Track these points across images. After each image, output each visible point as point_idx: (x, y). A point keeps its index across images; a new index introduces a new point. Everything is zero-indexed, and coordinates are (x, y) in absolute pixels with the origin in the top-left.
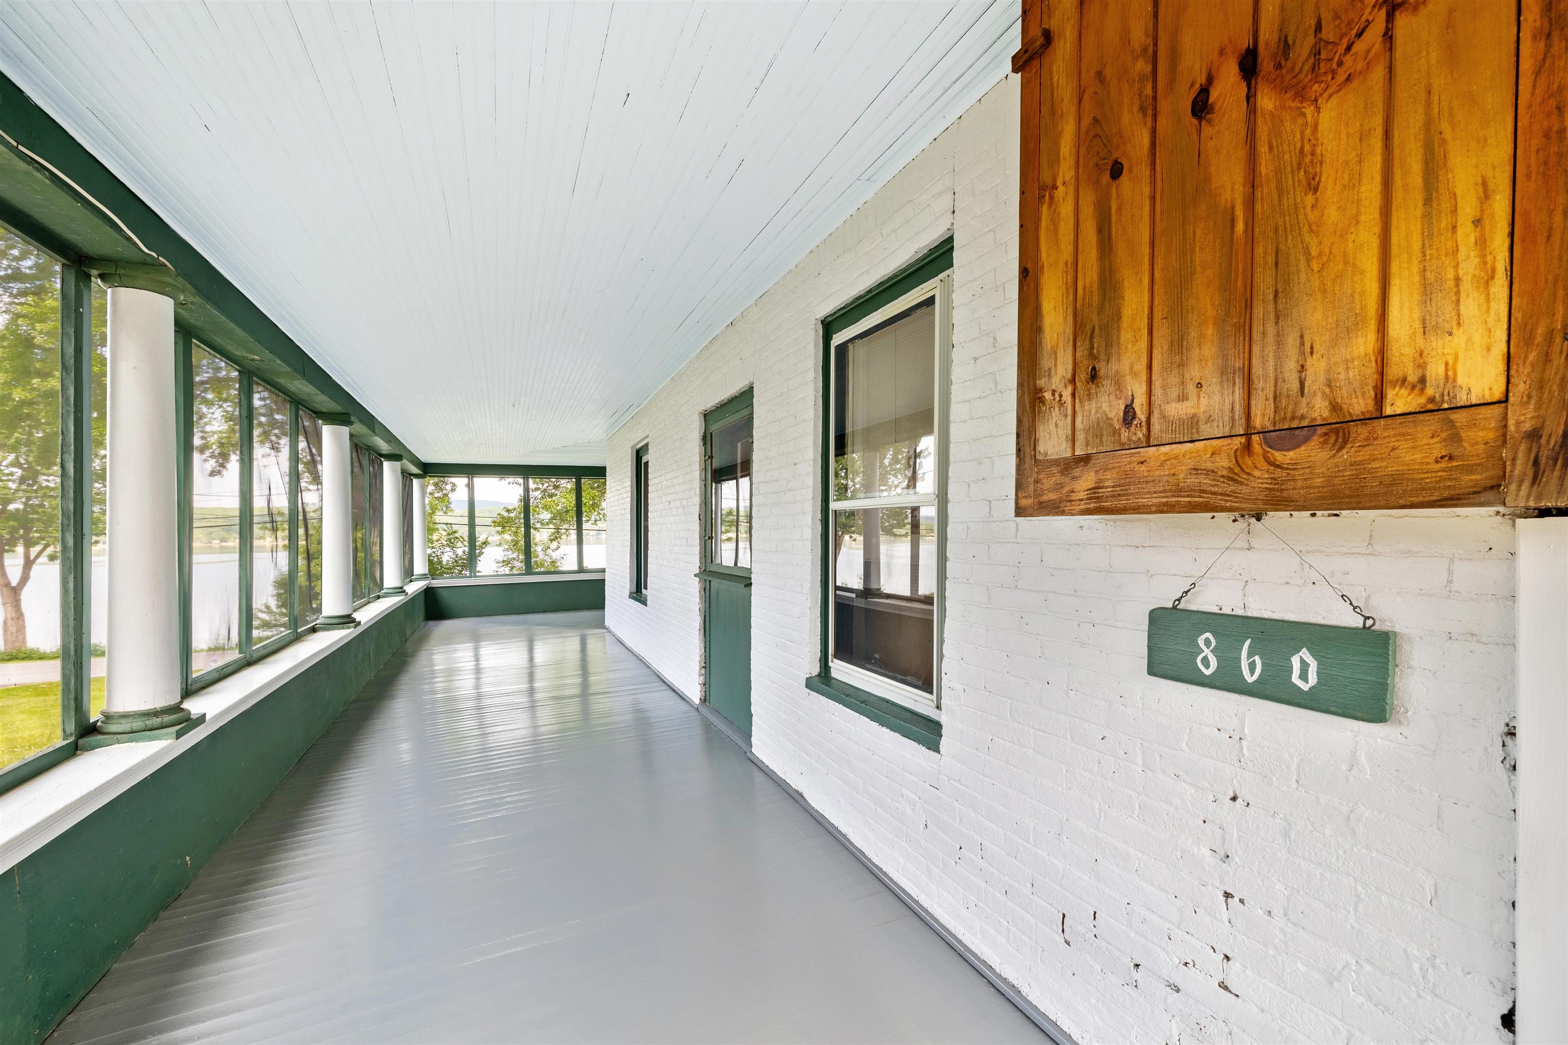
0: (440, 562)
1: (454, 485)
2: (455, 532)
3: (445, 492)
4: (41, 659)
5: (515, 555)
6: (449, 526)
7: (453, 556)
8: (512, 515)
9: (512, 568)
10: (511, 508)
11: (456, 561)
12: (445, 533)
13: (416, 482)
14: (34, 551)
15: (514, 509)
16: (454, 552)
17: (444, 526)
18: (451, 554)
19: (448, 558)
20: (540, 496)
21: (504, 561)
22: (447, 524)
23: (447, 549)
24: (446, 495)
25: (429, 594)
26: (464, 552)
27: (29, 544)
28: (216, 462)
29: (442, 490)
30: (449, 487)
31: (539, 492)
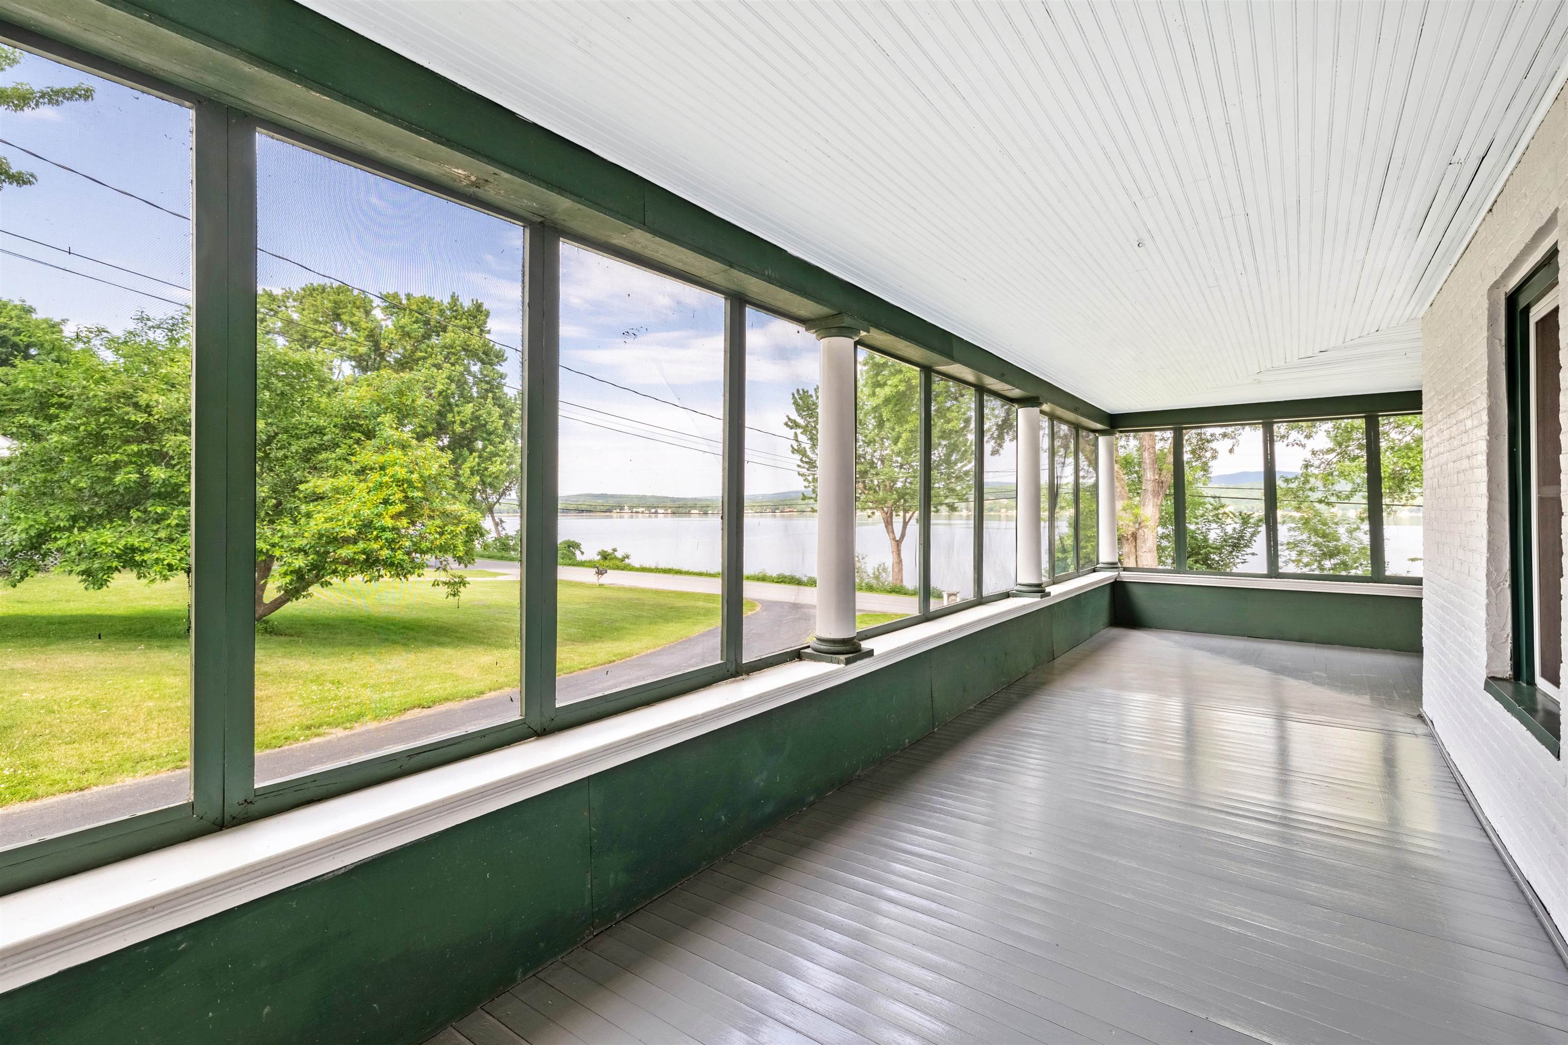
0: (1206, 540)
1: (1215, 451)
2: (1223, 506)
3: (1204, 460)
4: (905, 594)
5: (1304, 537)
6: (1217, 500)
7: (1222, 534)
8: (1293, 485)
9: (1301, 553)
10: (1290, 477)
11: (1225, 541)
12: (1210, 507)
13: (1102, 440)
14: (908, 515)
15: (1296, 478)
16: (1223, 530)
17: (1212, 500)
18: (1218, 531)
19: (1215, 536)
20: (1335, 460)
21: (1288, 544)
22: (1214, 497)
23: (1214, 525)
24: (1206, 464)
25: (1118, 589)
26: (1234, 529)
27: (905, 511)
28: (995, 443)
29: (1200, 457)
30: (1208, 454)
31: (1334, 454)
